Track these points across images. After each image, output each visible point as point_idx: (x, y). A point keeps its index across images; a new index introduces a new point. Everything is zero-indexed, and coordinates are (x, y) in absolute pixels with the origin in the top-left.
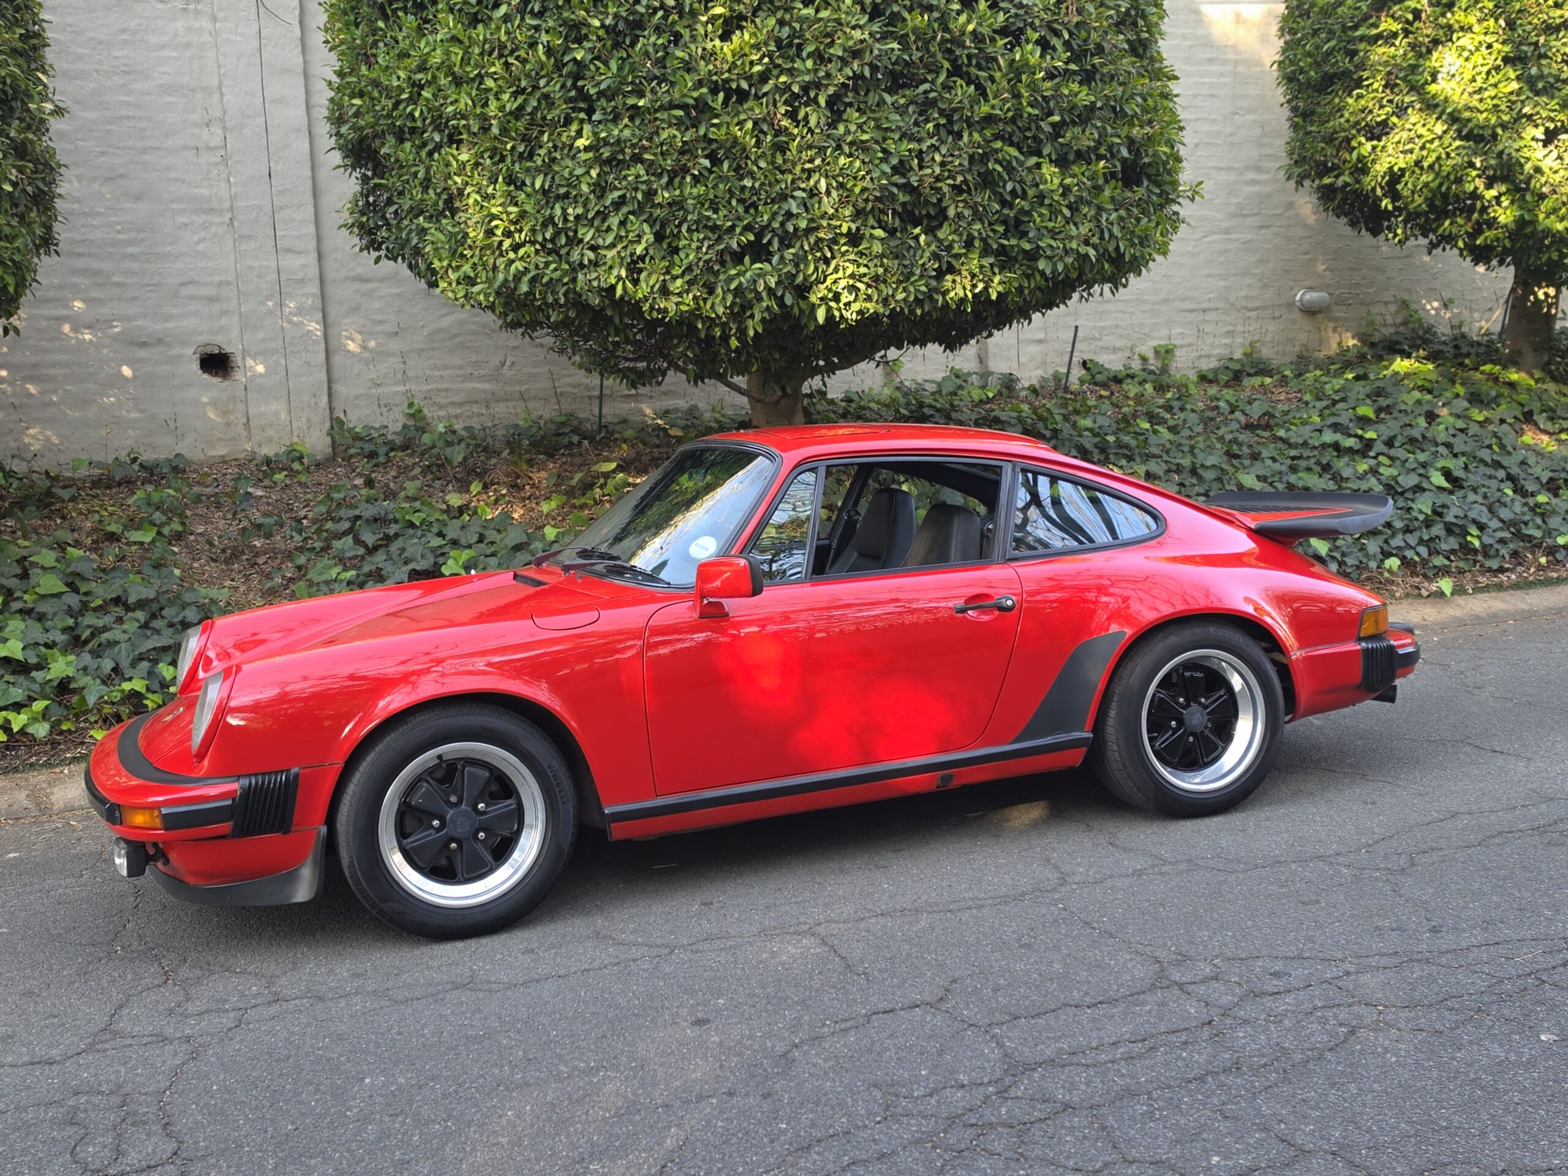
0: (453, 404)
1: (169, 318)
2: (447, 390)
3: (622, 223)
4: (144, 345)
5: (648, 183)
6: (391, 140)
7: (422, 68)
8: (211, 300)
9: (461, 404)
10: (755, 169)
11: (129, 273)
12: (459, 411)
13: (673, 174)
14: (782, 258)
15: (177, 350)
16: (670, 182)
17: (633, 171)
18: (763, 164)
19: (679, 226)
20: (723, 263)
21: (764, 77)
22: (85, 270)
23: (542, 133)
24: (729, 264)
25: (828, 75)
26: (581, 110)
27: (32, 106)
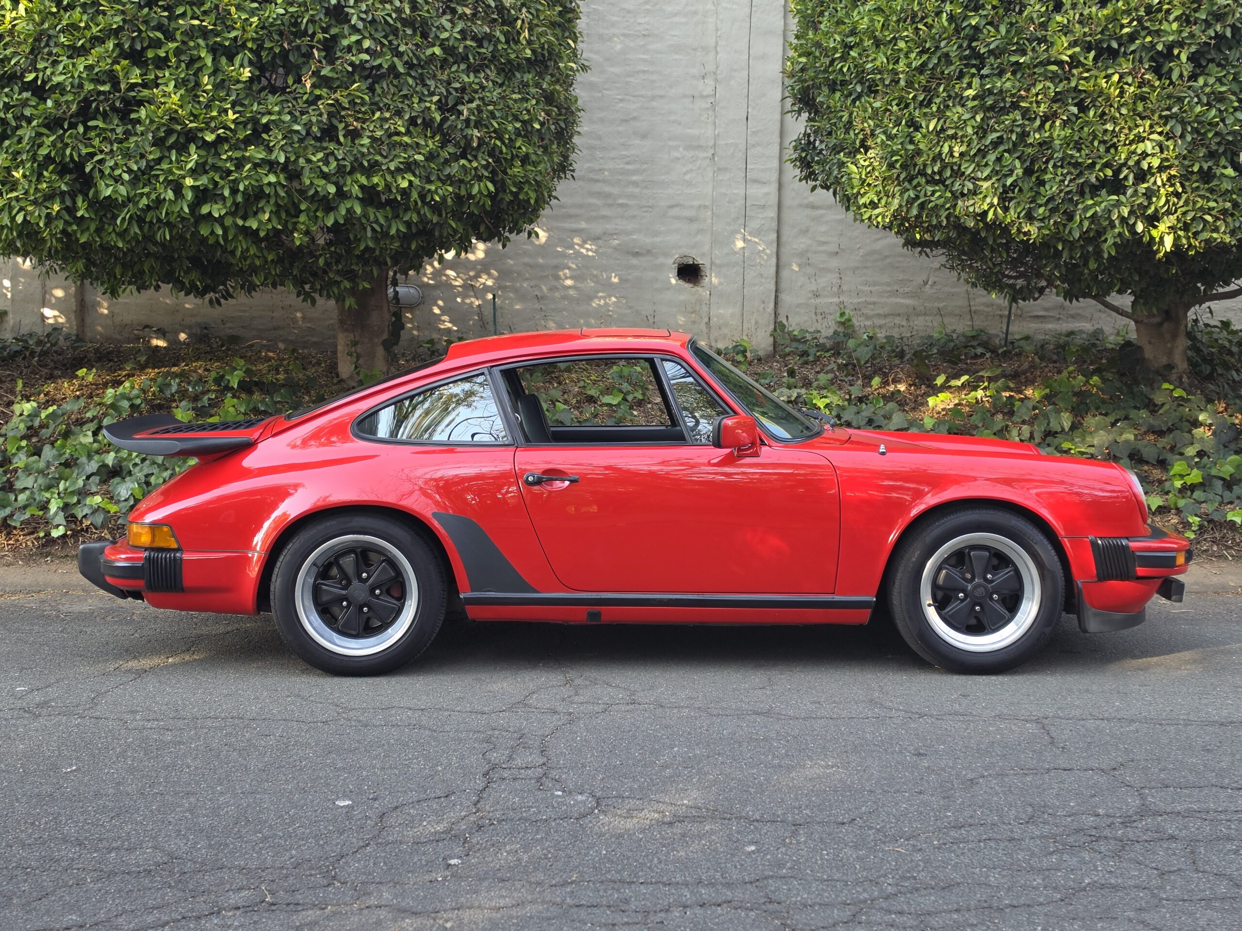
0: (879, 315)
1: (657, 234)
2: (874, 303)
3: (999, 160)
4: (637, 254)
5: (1022, 126)
6: (825, 90)
7: (853, 33)
8: (691, 220)
9: (885, 316)
10: (1118, 115)
11: (631, 196)
12: (883, 322)
13: (1045, 118)
14: (1136, 191)
15: (661, 260)
16: (1042, 126)
17: (1011, 116)
18: (1124, 111)
19: (1047, 162)
20: (1082, 193)
21: (1132, 38)
22: (599, 193)
23: (939, 85)
24: (1088, 195)
25: (1192, 35)
26: (974, 66)
27: (561, 65)
